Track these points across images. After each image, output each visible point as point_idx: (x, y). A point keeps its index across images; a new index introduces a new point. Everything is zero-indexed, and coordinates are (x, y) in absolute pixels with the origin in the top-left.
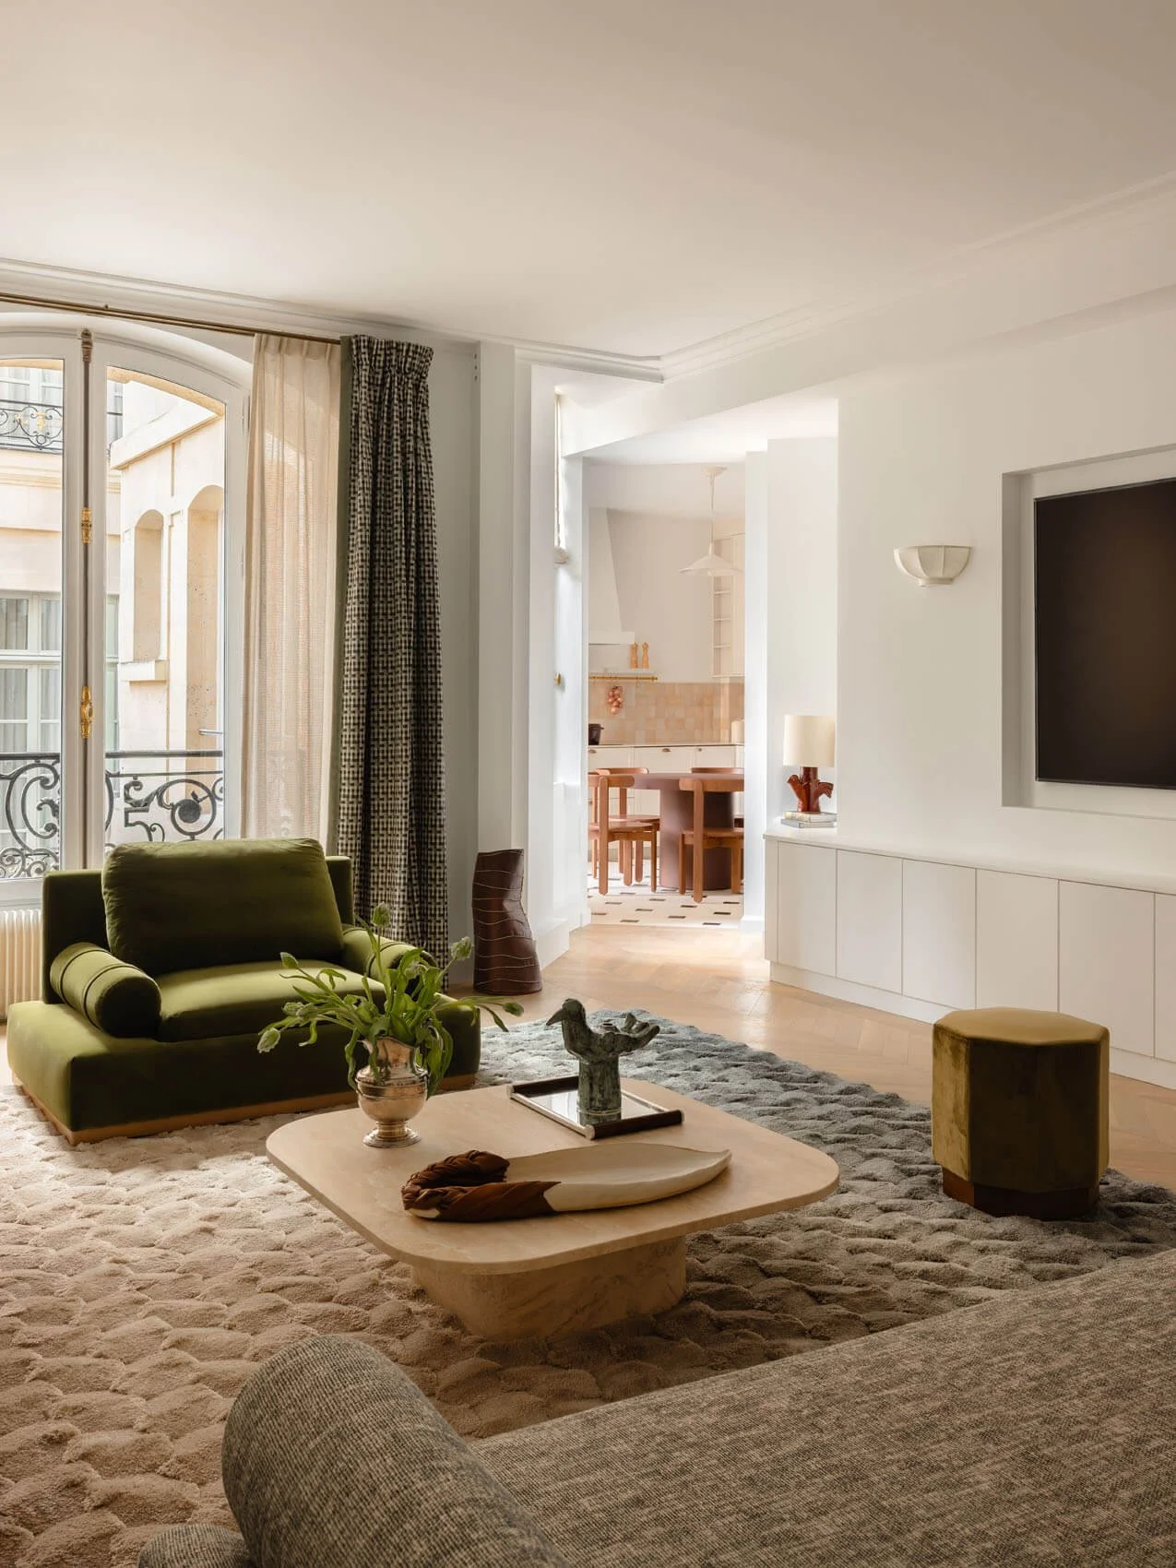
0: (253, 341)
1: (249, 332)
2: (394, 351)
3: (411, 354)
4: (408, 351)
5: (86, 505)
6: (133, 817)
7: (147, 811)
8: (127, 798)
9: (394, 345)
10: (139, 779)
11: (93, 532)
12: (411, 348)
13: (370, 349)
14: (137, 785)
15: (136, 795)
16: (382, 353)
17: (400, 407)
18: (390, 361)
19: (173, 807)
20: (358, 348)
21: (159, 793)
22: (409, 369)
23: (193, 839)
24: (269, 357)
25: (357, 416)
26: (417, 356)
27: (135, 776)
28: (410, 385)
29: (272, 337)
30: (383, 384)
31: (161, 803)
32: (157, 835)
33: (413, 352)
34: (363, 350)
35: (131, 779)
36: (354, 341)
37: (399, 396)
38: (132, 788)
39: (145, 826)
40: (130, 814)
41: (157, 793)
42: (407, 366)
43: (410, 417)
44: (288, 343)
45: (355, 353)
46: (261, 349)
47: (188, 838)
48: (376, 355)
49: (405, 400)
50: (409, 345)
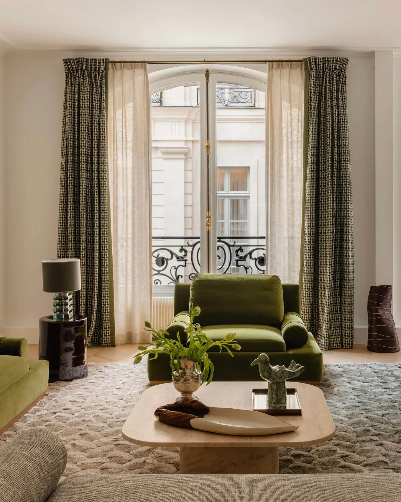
0: (267, 65)
1: (265, 62)
2: (326, 62)
3: (335, 62)
4: (333, 61)
5: (208, 139)
6: (240, 263)
7: (245, 261)
8: (237, 255)
9: (326, 59)
10: (242, 248)
11: (211, 150)
12: (334, 59)
13: (316, 62)
14: (242, 250)
15: (241, 254)
16: (321, 63)
17: (330, 86)
18: (326, 66)
19: (256, 260)
20: (310, 63)
21: (250, 253)
22: (334, 69)
23: (264, 273)
24: (274, 71)
25: (311, 92)
26: (338, 62)
27: (241, 246)
28: (335, 76)
29: (274, 63)
30: (323, 77)
31: (251, 258)
32: (249, 271)
33: (336, 61)
34: (312, 63)
35: (239, 247)
36: (308, 60)
37: (330, 81)
38: (239, 251)
39: (245, 267)
40: (238, 262)
41: (249, 253)
42: (333, 67)
43: (335, 90)
44: (282, 64)
45: (309, 65)
46: (270, 69)
47: (262, 272)
48: (319, 64)
49: (333, 83)
50: (333, 58)
